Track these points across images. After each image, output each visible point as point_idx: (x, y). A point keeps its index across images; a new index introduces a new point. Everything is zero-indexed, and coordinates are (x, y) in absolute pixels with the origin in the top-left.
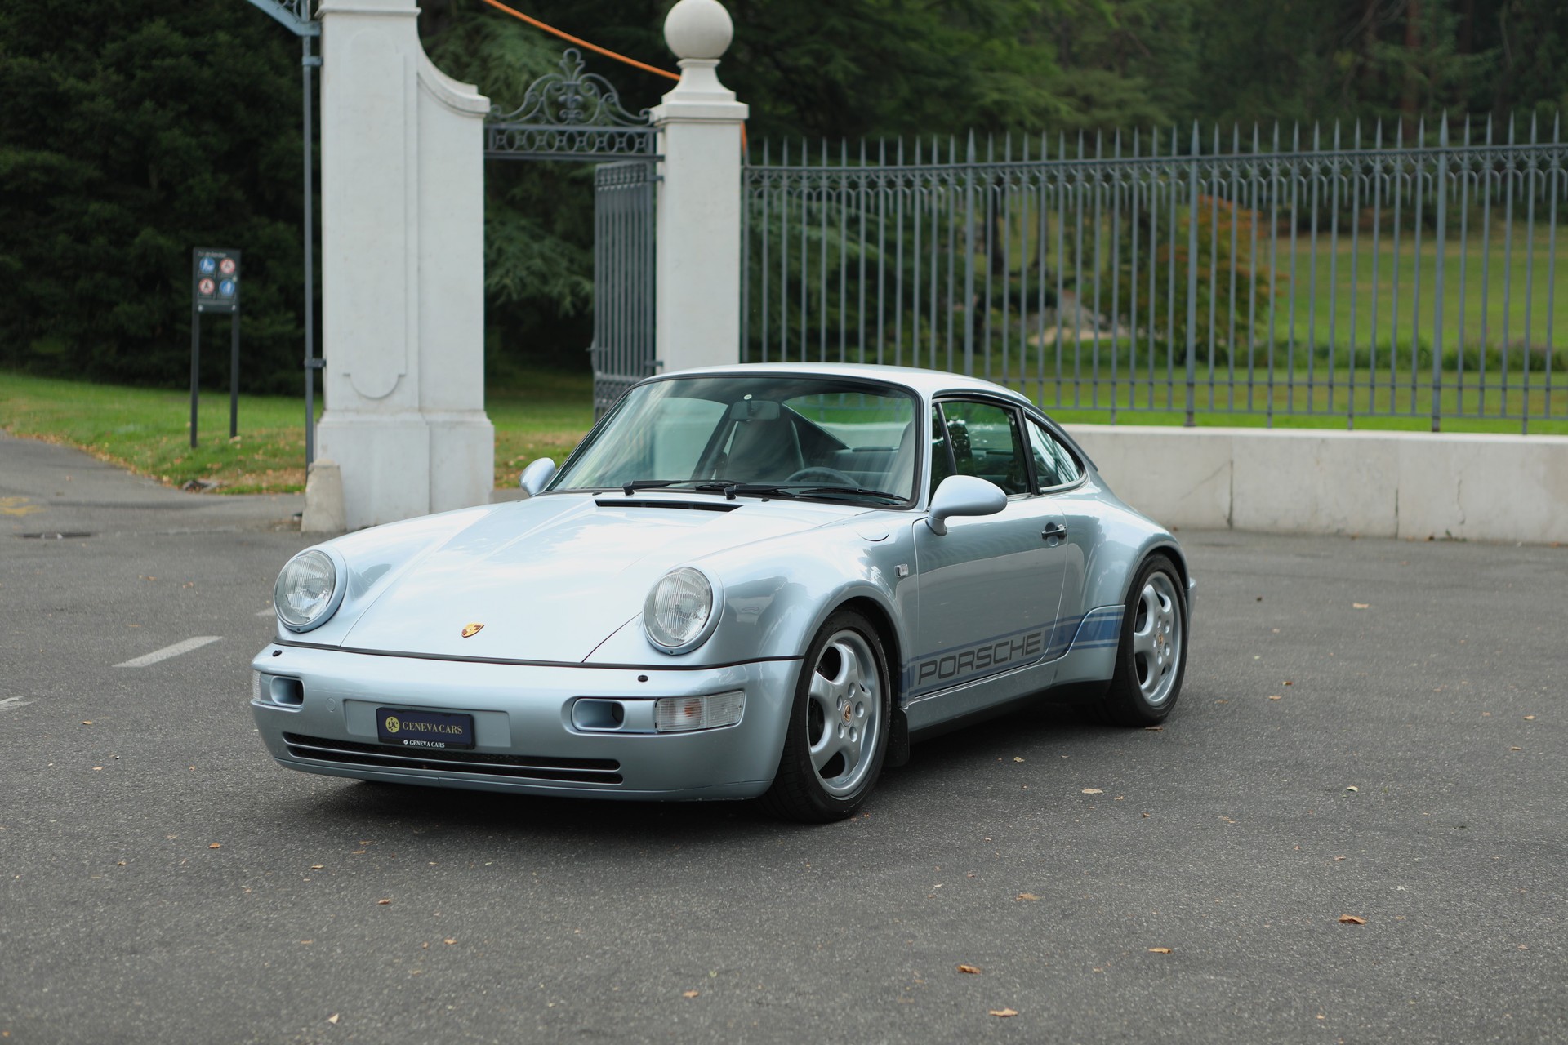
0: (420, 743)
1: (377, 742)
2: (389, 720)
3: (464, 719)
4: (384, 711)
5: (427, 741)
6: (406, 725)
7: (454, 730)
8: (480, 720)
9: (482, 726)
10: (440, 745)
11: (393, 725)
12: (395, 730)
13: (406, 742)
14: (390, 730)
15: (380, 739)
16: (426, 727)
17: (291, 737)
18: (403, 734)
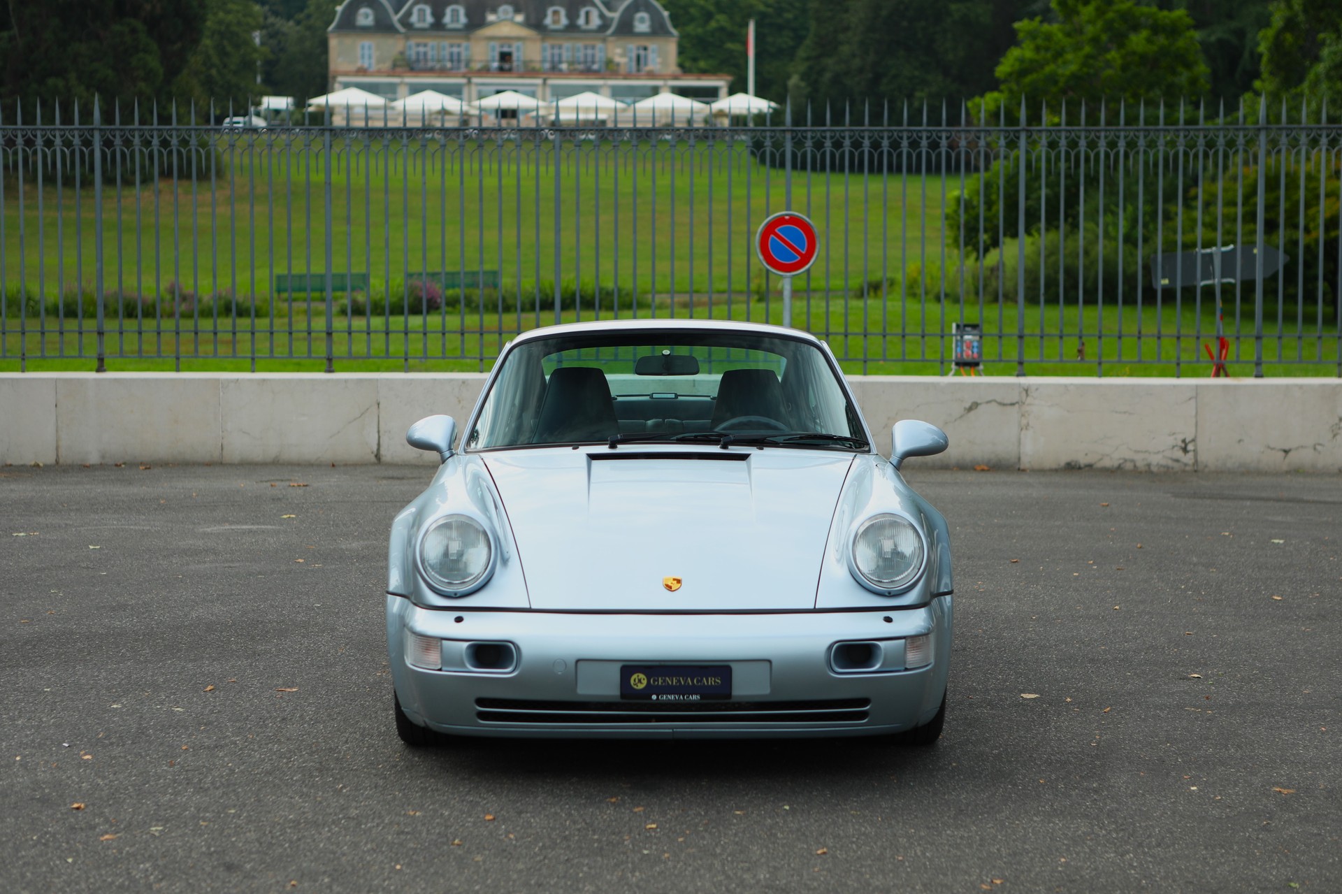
0: (671, 697)
1: (619, 700)
2: (635, 676)
3: (721, 670)
4: (629, 668)
5: (679, 694)
6: (654, 681)
7: (711, 681)
8: (736, 670)
9: (738, 674)
10: (695, 697)
11: (639, 682)
12: (641, 686)
13: (654, 697)
14: (635, 687)
15: (623, 695)
16: (679, 681)
17: (481, 702)
18: (649, 689)
